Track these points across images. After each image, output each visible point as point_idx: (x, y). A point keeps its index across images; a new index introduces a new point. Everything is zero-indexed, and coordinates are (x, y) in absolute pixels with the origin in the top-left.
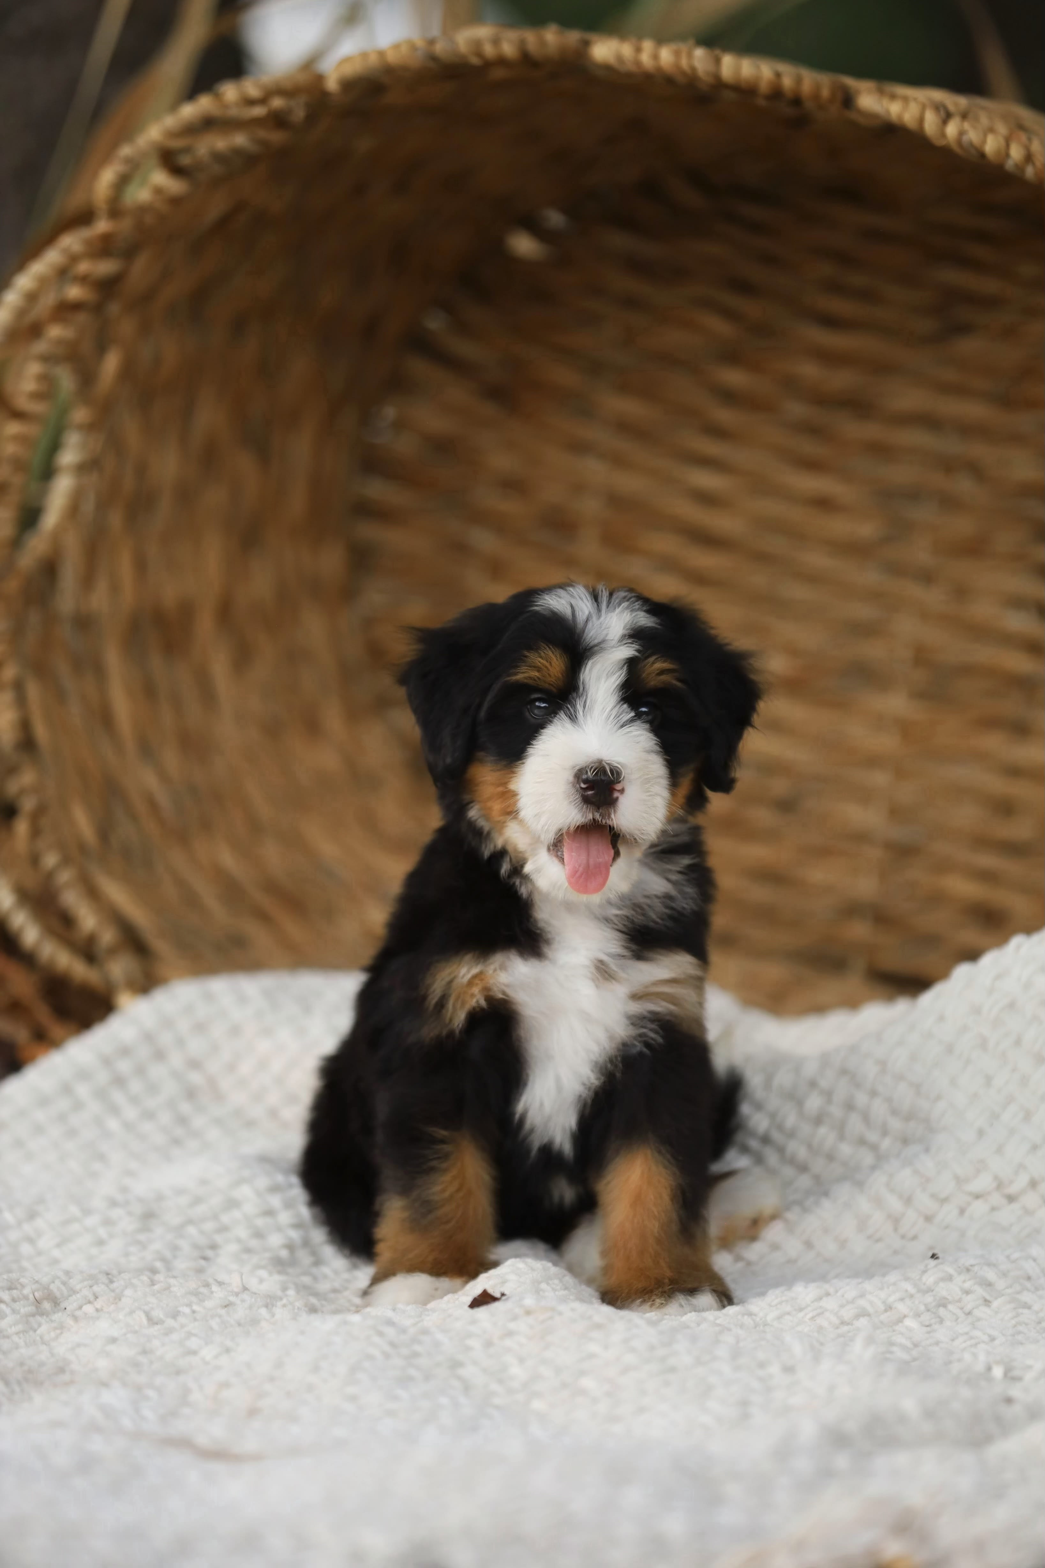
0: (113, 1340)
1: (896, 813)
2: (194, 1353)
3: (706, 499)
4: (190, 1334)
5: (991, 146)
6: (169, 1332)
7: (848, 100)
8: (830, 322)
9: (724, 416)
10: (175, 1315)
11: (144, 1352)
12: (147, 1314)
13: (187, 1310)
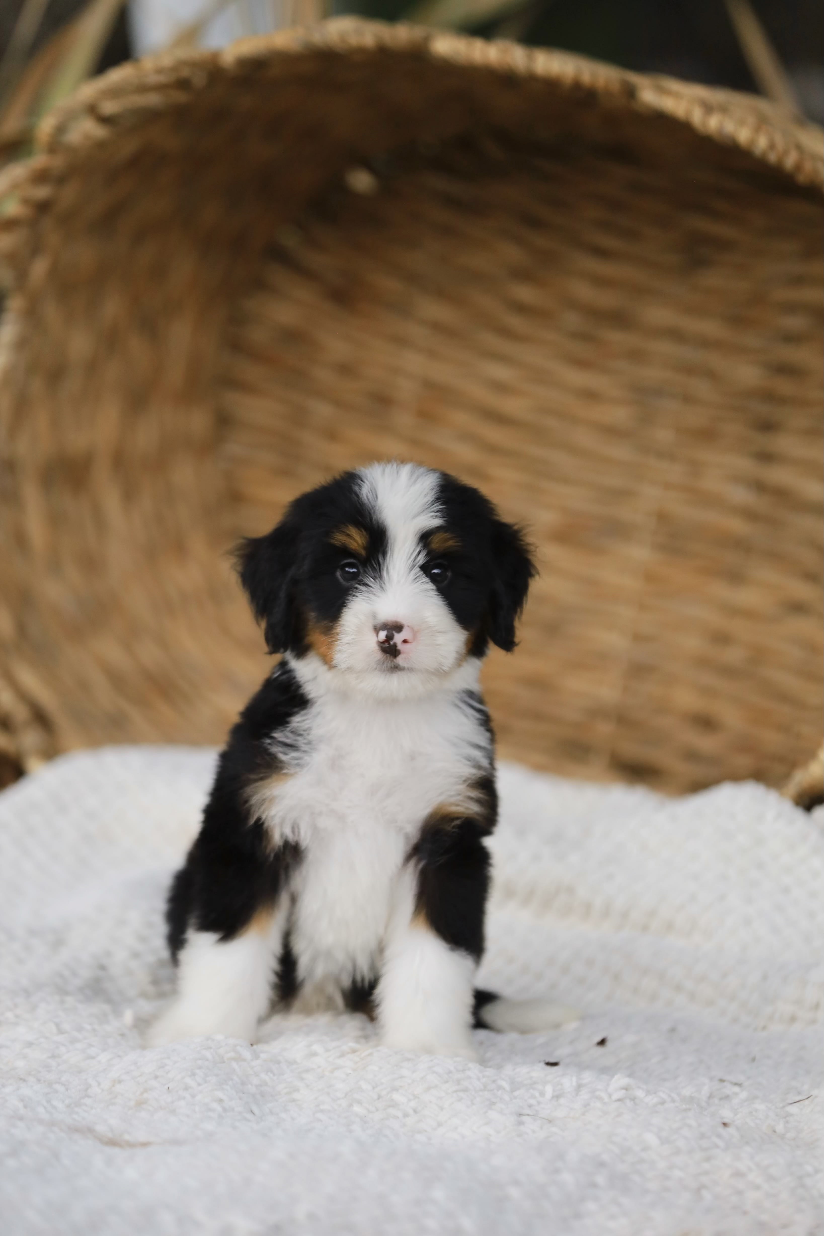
0: (30, 1044)
1: (638, 638)
2: (93, 1058)
3: (500, 387)
4: (90, 1045)
5: (743, 135)
6: (74, 1041)
7: (630, 92)
8: (601, 253)
9: (515, 322)
10: (80, 1029)
11: (53, 1057)
12: (57, 1025)
13: (88, 1027)
